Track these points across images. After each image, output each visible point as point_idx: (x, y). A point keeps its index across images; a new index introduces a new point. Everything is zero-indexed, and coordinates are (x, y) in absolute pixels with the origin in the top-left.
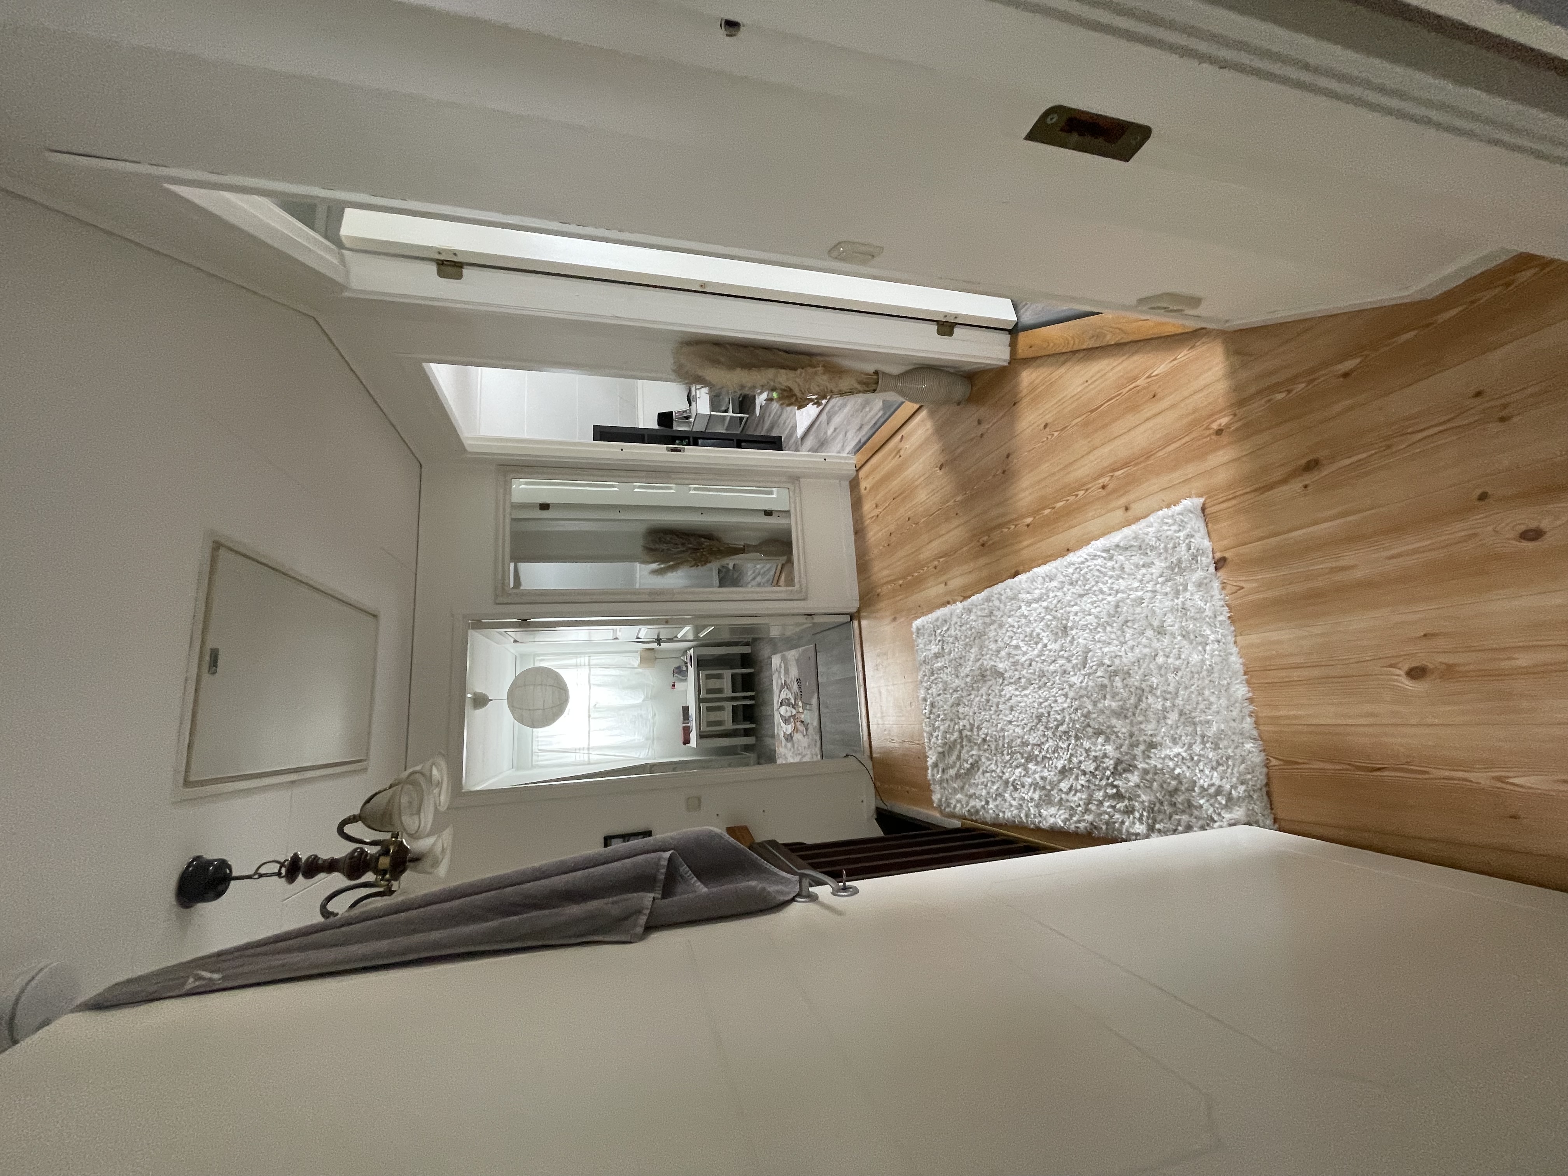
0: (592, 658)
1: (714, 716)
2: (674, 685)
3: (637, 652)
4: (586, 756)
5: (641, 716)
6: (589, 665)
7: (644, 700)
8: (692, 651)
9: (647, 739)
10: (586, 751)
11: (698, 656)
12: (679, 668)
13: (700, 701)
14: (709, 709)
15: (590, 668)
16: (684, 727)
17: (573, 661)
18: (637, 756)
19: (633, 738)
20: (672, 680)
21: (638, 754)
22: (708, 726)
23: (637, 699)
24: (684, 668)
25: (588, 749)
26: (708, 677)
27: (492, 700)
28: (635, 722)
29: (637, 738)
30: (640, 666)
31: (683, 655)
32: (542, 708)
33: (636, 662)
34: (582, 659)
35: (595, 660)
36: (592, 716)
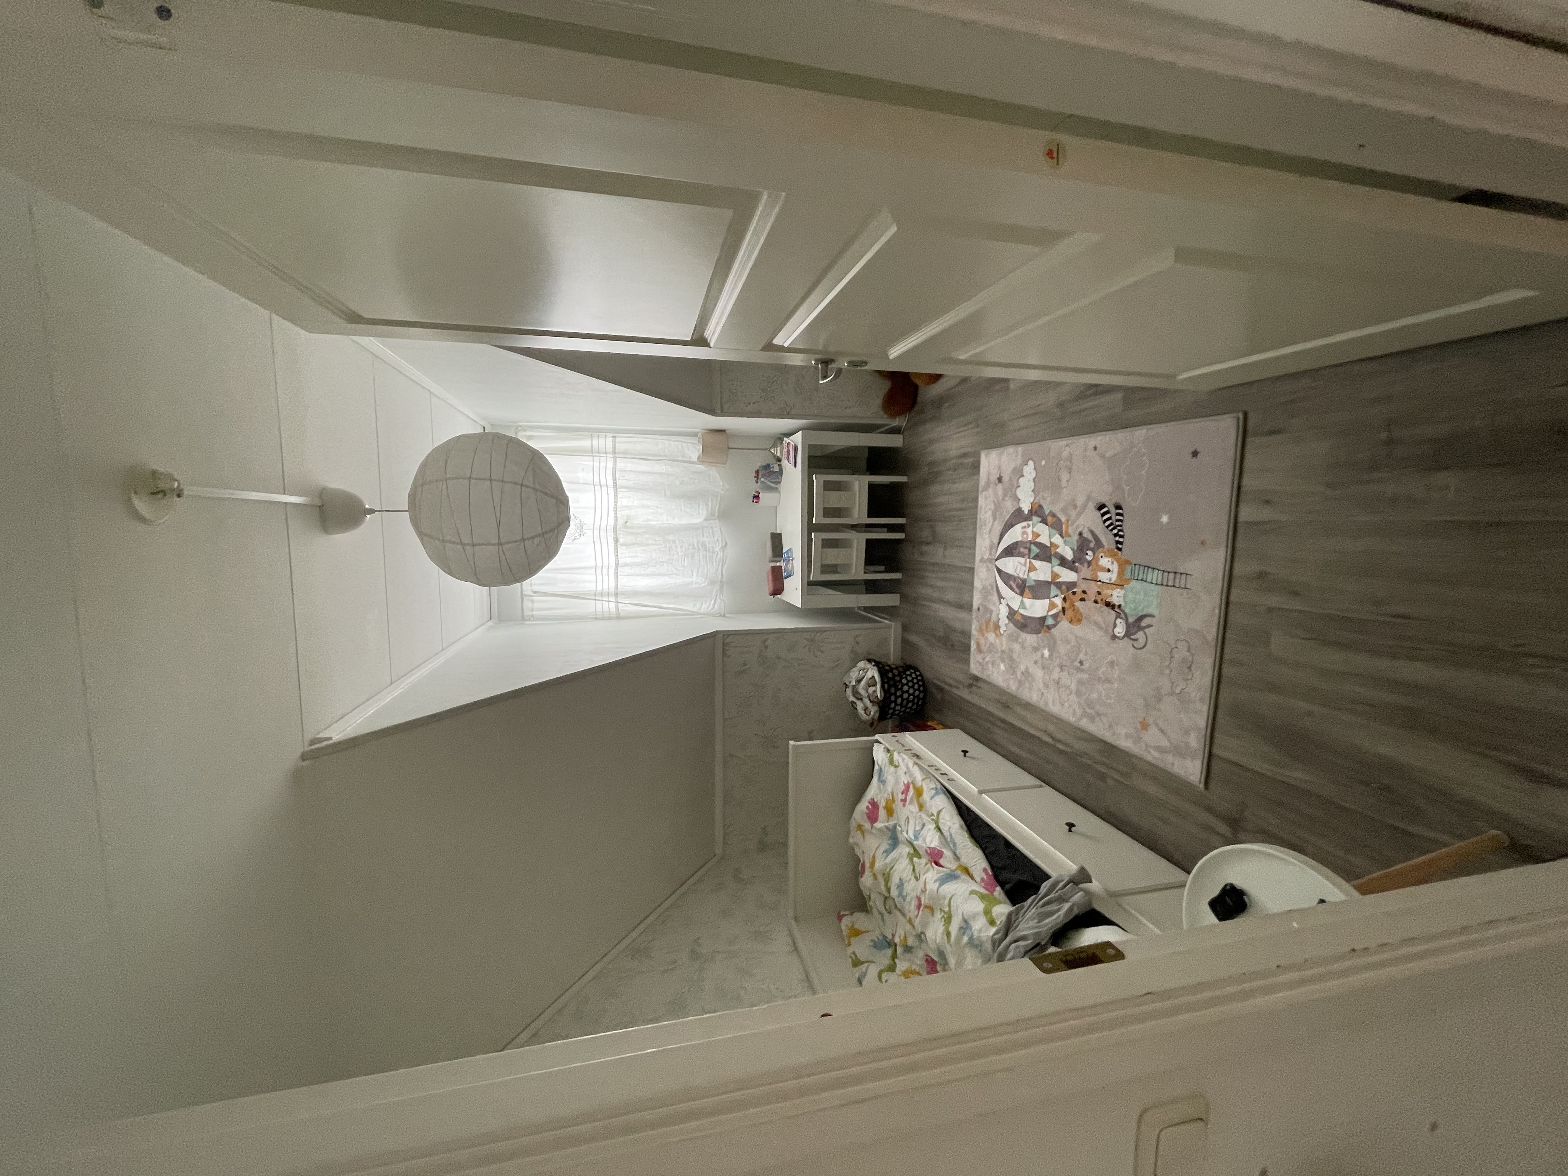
0: (617, 439)
1: (833, 556)
2: (756, 497)
3: (695, 435)
4: (612, 605)
5: (704, 545)
6: (614, 452)
7: (705, 520)
8: (798, 438)
9: (712, 583)
10: (612, 599)
11: (811, 447)
12: (767, 467)
13: (810, 528)
14: (828, 544)
15: (615, 458)
16: (773, 568)
17: (586, 443)
18: (695, 610)
19: (689, 580)
20: (753, 487)
21: (698, 606)
22: (823, 572)
23: (696, 516)
24: (776, 469)
25: (616, 595)
26: (829, 486)
27: (372, 511)
28: (693, 556)
29: (695, 580)
30: (701, 460)
31: (774, 446)
32: (496, 541)
33: (694, 450)
34: (602, 441)
35: (624, 443)
36: (621, 540)
